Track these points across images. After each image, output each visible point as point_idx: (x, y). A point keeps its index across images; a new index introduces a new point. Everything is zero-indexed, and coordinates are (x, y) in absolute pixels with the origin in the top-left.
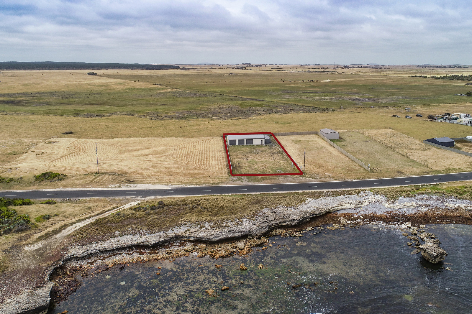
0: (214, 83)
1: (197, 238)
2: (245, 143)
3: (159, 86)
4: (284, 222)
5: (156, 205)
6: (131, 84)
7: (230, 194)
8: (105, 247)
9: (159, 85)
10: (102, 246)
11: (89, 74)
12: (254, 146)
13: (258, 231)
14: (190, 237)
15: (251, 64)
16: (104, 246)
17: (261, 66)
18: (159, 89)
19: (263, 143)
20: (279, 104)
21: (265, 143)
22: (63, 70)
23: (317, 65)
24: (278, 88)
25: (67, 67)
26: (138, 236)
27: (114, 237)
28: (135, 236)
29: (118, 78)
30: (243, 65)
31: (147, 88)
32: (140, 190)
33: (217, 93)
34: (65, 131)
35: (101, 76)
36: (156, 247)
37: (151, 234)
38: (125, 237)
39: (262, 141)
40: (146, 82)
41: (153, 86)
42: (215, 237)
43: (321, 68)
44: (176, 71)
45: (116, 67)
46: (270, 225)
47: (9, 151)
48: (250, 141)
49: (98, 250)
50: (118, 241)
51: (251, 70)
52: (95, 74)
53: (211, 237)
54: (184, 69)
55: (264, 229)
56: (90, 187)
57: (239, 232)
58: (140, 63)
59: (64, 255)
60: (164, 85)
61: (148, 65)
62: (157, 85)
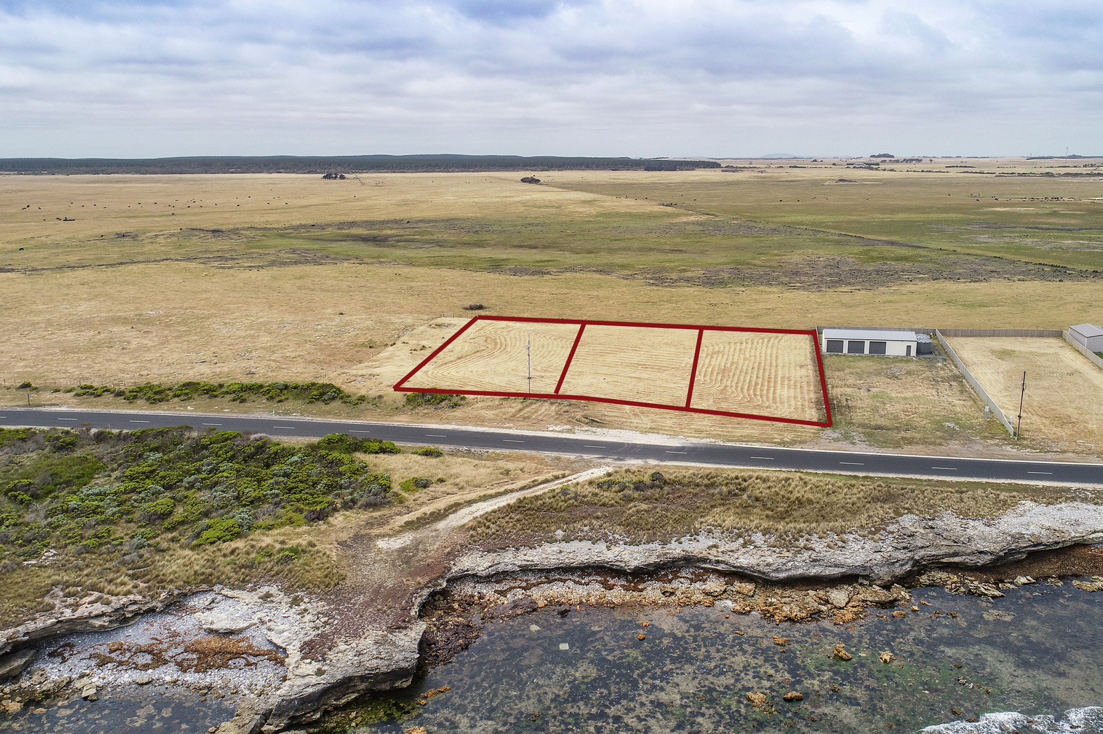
0: (798, 203)
1: (734, 567)
2: (867, 351)
3: (669, 209)
4: (955, 554)
5: (647, 479)
6: (610, 203)
7: (821, 472)
8: (532, 561)
9: (670, 205)
10: (527, 558)
11: (524, 180)
12: (888, 358)
13: (885, 569)
14: (718, 562)
15: (893, 157)
16: (531, 558)
17: (919, 161)
18: (669, 215)
19: (913, 352)
20: (962, 256)
21: (918, 352)
22: (473, 171)
23: (1074, 157)
24: (961, 216)
25: (481, 166)
26: (602, 546)
27: (552, 541)
28: (596, 546)
29: (582, 190)
30: (872, 159)
31: (644, 213)
32: (613, 443)
33: (805, 227)
34: (468, 303)
35: (547, 184)
36: (639, 575)
37: (631, 544)
38: (575, 545)
39: (909, 347)
40: (642, 199)
41: (657, 209)
42: (777, 570)
43: (1085, 166)
44: (710, 173)
45: (581, 165)
46: (917, 557)
47: (362, 340)
48: (878, 347)
49: (519, 566)
50: (561, 552)
51: (891, 170)
52: (536, 181)
53: (766, 570)
54: (730, 169)
55: (902, 565)
56: (510, 428)
57: (836, 566)
58: (633, 157)
59: (451, 568)
60: (681, 207)
61: (648, 161)
62: (667, 205)
